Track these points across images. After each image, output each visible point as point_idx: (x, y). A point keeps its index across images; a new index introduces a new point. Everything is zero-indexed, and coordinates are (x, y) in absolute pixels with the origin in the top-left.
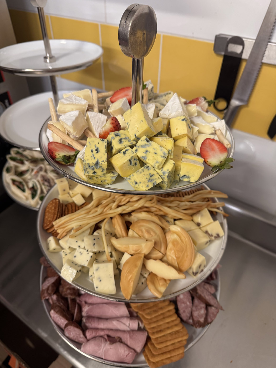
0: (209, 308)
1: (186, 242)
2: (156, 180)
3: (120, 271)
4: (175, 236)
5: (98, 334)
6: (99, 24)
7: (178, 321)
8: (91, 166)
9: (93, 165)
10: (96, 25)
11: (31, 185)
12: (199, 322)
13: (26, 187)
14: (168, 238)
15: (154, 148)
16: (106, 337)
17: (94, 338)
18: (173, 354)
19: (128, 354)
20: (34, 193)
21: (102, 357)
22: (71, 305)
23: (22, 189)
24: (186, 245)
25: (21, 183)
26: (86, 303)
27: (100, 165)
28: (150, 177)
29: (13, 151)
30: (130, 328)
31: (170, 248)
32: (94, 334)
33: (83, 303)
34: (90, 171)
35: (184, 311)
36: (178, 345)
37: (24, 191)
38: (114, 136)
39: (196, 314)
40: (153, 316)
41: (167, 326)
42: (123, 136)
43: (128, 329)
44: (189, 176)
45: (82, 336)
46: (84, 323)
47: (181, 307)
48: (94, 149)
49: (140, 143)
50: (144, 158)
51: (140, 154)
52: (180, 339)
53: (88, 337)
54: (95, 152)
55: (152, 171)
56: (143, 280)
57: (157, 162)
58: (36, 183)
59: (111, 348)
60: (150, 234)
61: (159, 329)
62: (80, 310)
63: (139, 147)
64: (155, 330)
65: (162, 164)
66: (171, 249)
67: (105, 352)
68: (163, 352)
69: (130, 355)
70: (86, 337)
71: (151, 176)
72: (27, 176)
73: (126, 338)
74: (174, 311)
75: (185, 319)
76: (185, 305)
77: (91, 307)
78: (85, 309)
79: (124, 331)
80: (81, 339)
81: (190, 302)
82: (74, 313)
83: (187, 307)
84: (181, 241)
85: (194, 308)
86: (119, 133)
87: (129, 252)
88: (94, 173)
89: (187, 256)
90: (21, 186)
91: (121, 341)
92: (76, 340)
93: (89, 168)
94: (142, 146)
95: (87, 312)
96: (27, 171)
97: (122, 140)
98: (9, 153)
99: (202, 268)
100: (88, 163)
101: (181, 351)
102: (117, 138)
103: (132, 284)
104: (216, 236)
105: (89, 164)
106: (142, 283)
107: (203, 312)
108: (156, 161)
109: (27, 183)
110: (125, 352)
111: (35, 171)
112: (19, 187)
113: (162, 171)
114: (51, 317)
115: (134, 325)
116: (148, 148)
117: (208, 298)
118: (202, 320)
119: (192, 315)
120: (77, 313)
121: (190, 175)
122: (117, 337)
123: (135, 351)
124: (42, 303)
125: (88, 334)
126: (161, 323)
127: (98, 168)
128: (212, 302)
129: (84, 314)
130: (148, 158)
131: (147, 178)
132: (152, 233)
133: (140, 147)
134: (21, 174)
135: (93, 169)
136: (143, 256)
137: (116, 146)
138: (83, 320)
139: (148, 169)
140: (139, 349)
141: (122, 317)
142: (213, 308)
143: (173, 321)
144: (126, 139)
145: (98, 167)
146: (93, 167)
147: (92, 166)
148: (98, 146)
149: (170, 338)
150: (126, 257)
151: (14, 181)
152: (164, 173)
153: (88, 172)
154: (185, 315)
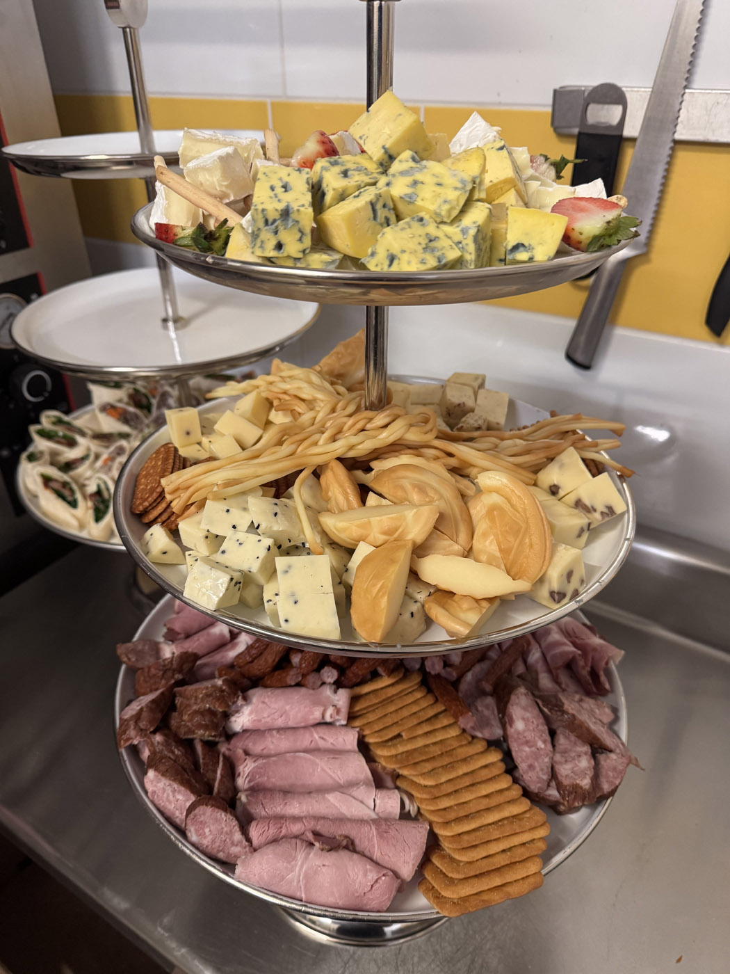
0: (602, 757)
1: (525, 510)
2: (443, 252)
3: (349, 588)
4: (495, 499)
5: (284, 831)
6: (268, 101)
7: (516, 792)
8: (270, 221)
9: (277, 216)
10: (263, 105)
11: (92, 488)
12: (576, 791)
13: (79, 496)
14: (473, 512)
15: (434, 175)
16: (310, 836)
17: (275, 841)
18: (510, 876)
19: (376, 881)
20: (101, 507)
21: (298, 895)
22: (203, 759)
23: (70, 499)
24: (527, 518)
25: (65, 484)
26: (247, 753)
27: (294, 216)
28: (427, 241)
29: (48, 417)
30: (377, 814)
31: (481, 531)
32: (272, 832)
33: (240, 752)
34: (269, 239)
35: (531, 767)
36: (521, 853)
37: (73, 504)
38: (328, 165)
39: (564, 770)
40: (443, 779)
41: (485, 803)
42: (349, 166)
43: (374, 816)
44: (530, 245)
45: (238, 836)
46: (244, 805)
47: (521, 754)
48: (278, 185)
49: (396, 167)
50: (410, 198)
51: (399, 189)
52: (525, 837)
53: (255, 842)
54: (279, 190)
55: (432, 229)
56: (414, 608)
57: (445, 202)
58: (105, 483)
59: (324, 865)
60: (427, 495)
61: (462, 814)
62: (231, 771)
63: (394, 175)
64: (452, 815)
65: (458, 205)
66: (485, 535)
67: (306, 875)
68: (478, 872)
69: (380, 881)
70: (249, 840)
71: (431, 241)
72: (83, 470)
73: (368, 838)
74: (501, 767)
75: (534, 787)
76: (533, 749)
77: (260, 761)
78: (246, 769)
79: (362, 821)
80: (235, 850)
81: (544, 742)
82: (214, 780)
83: (537, 755)
84: (511, 509)
85: (558, 757)
86: (339, 160)
87: (371, 538)
88: (279, 246)
89: (531, 546)
90: (66, 494)
91: (350, 846)
92: (221, 855)
93: (266, 228)
94: (403, 173)
95: (252, 776)
96: (83, 459)
97: (349, 173)
98: (38, 421)
99: (575, 583)
100: (263, 210)
101: (533, 868)
102: (337, 169)
103: (384, 602)
104: (606, 510)
105: (265, 212)
106: (412, 614)
107: (585, 763)
108: (442, 200)
109: (82, 487)
110: (365, 875)
111: (104, 457)
112: (61, 496)
113: (458, 227)
114: (146, 792)
115: (390, 803)
116: (418, 177)
117: (597, 729)
118: (585, 783)
119: (553, 775)
120: (222, 776)
121: (533, 243)
122: (341, 836)
123: (396, 875)
124: (119, 755)
125: (255, 832)
126: (467, 796)
127: (289, 226)
128: (608, 740)
129: (241, 782)
130: (422, 195)
131: (420, 244)
132: (431, 494)
133: (397, 174)
134: (68, 467)
135: (276, 233)
136: (409, 546)
137: (333, 183)
138: (240, 799)
139: (421, 223)
140: (407, 871)
141: (352, 784)
142: (613, 756)
143: (501, 791)
144: (359, 171)
145: (287, 224)
146: (276, 224)
147: (274, 221)
148: (286, 179)
149: (495, 834)
150: (363, 551)
151: (47, 481)
152: (464, 232)
153: (262, 242)
154: (534, 777)
